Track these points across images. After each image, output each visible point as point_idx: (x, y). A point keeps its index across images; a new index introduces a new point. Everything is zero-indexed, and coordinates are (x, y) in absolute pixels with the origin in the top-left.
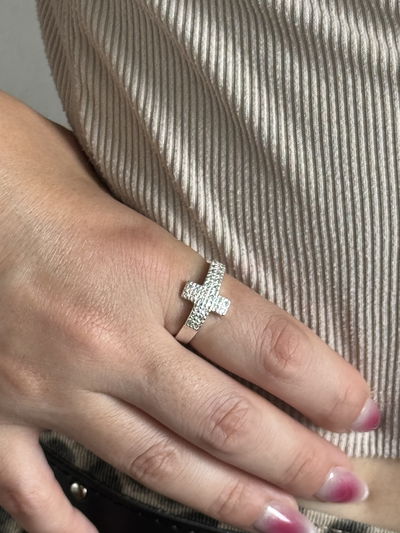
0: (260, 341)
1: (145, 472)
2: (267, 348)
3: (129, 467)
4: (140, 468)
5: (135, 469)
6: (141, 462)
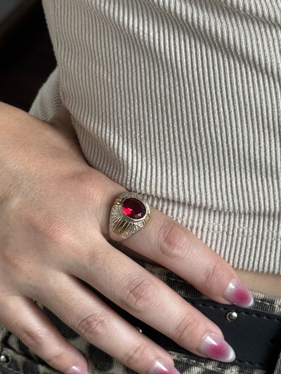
0: (157, 236)
1: (86, 331)
2: (162, 240)
3: (77, 326)
4: (83, 327)
5: (80, 328)
6: (84, 323)
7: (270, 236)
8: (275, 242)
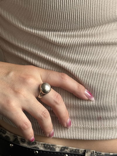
7: (73, 126)
8: (75, 129)
